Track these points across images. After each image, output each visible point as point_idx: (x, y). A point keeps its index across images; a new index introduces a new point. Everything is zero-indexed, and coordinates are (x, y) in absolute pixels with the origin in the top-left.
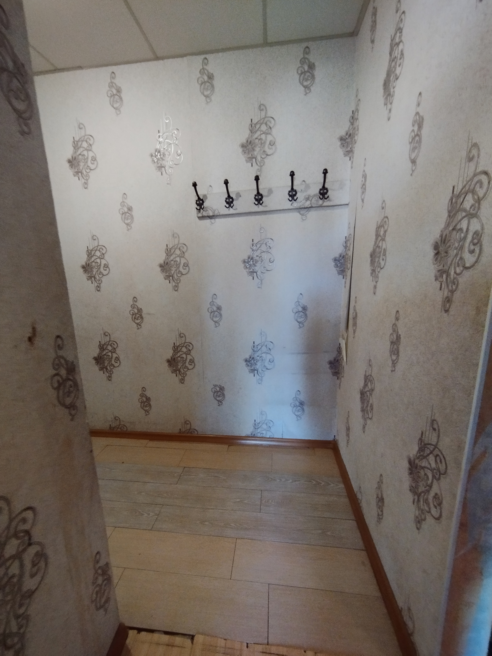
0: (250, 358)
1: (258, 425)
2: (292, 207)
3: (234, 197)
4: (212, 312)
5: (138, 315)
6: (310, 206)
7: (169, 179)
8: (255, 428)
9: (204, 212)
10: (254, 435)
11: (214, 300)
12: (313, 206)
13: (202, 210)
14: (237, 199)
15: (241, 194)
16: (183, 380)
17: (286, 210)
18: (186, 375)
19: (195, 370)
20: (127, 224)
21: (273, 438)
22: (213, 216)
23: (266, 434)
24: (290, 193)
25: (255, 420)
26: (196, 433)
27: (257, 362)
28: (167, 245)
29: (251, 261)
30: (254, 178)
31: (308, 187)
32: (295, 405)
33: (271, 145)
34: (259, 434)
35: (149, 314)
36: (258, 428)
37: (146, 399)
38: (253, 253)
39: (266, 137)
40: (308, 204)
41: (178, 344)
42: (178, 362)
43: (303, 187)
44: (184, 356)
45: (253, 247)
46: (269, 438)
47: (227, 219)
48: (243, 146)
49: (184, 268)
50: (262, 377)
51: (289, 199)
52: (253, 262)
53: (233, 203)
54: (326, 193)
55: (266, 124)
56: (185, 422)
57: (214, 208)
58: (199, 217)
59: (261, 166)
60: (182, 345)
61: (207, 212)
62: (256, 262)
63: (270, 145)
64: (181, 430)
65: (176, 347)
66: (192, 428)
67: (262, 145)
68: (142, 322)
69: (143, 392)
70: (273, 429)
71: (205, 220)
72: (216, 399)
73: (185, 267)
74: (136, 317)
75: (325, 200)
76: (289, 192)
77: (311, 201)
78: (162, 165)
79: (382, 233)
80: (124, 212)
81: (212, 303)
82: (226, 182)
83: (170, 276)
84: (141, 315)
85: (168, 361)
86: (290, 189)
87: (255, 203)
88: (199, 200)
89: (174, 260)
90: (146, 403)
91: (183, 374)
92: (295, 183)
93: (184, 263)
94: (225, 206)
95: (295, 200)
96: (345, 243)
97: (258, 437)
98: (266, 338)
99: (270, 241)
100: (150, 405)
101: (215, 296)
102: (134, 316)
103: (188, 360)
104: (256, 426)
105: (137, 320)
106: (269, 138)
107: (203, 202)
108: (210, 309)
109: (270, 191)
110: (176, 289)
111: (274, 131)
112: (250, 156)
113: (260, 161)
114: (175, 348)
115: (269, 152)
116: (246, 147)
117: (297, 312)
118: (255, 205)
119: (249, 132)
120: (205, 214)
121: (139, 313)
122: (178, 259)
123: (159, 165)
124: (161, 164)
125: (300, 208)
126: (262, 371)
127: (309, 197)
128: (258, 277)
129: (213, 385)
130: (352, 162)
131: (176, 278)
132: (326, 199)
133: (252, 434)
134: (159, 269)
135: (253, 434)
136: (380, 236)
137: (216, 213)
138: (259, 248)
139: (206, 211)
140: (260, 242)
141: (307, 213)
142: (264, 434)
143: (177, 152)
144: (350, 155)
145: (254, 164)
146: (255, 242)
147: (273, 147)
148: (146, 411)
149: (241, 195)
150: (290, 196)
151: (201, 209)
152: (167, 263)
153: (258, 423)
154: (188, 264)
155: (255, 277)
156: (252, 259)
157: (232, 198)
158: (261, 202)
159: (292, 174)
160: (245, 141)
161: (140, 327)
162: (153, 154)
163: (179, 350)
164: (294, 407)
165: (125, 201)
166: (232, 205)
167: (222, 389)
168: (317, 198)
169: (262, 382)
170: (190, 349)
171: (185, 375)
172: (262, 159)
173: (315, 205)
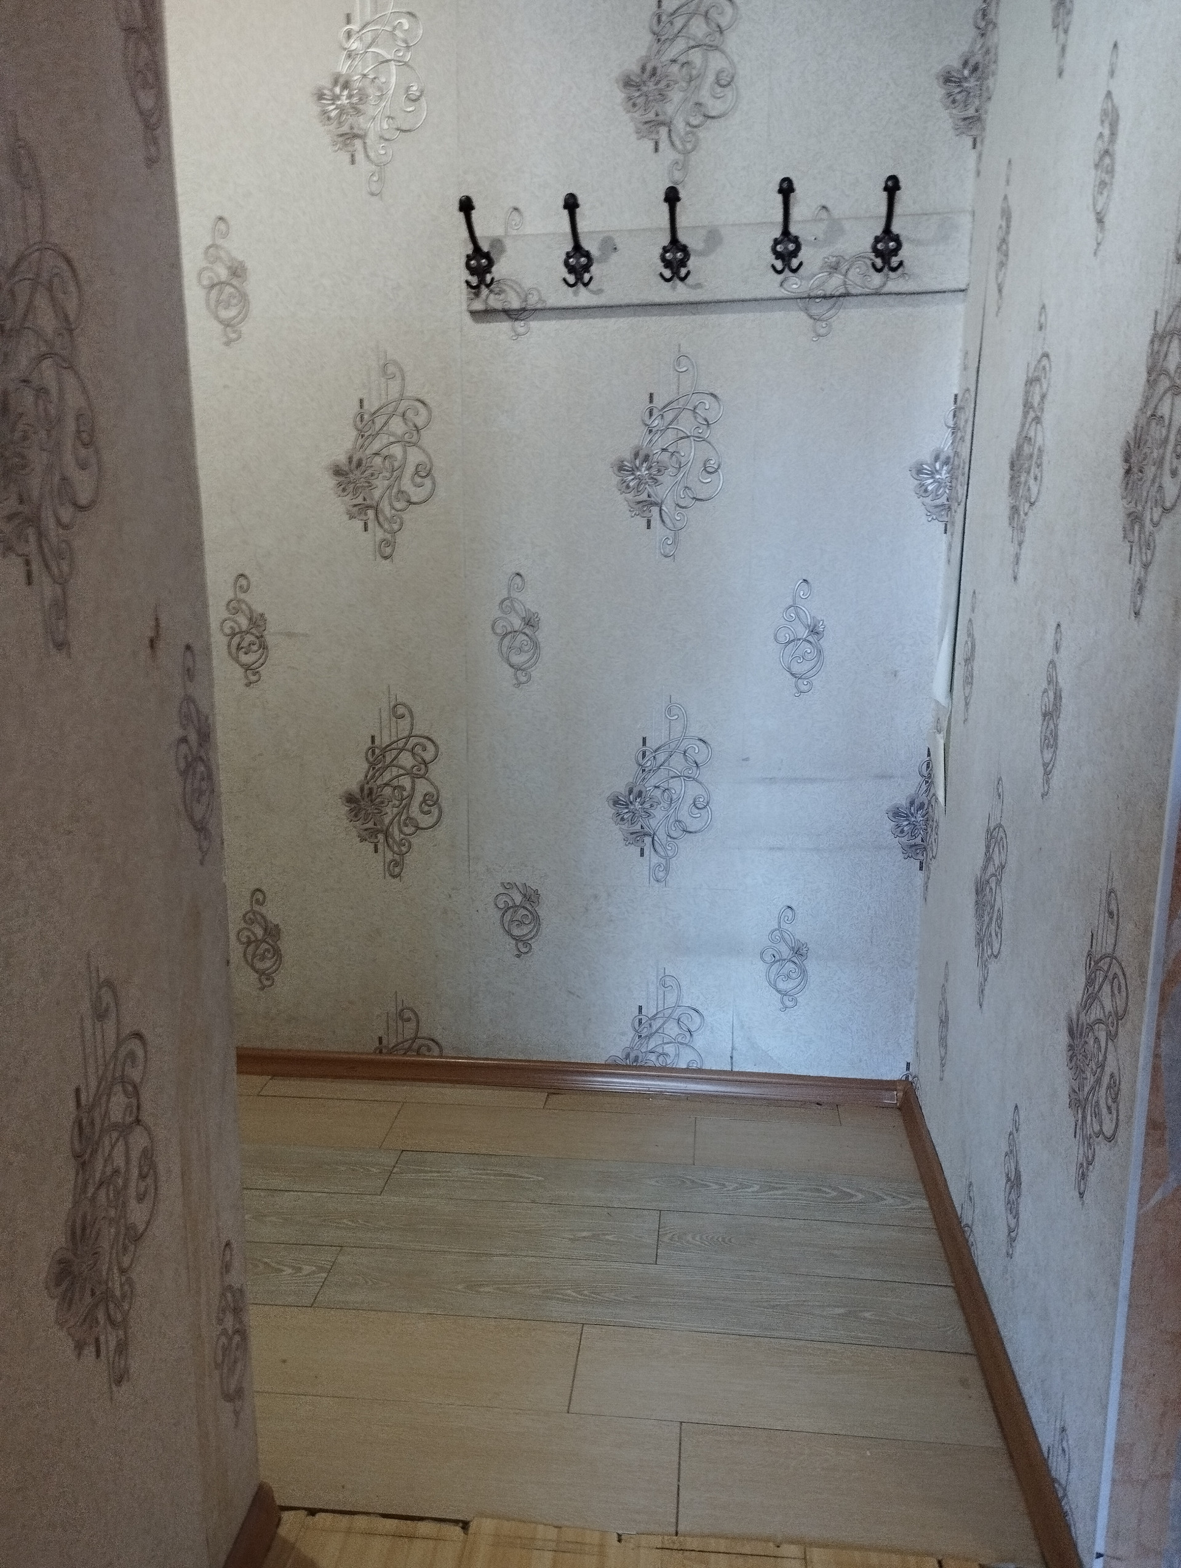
0: (631, 792)
1: (650, 1025)
2: (783, 293)
3: (594, 252)
4: (506, 634)
5: (252, 638)
6: (842, 290)
7: (375, 179)
8: (640, 1037)
9: (492, 296)
10: (636, 1059)
11: (515, 595)
12: (853, 291)
13: (485, 291)
14: (604, 258)
15: (618, 241)
16: (397, 864)
17: (762, 300)
18: (410, 847)
19: (440, 833)
20: (227, 324)
21: (700, 1071)
22: (524, 310)
23: (678, 1055)
24: (779, 248)
25: (640, 1008)
26: (436, 1051)
27: (652, 806)
28: (361, 401)
29: (645, 465)
30: (663, 197)
31: (835, 229)
32: (777, 957)
33: (721, 86)
34: (653, 1057)
35: (290, 635)
36: (649, 1037)
37: (265, 930)
38: (651, 441)
39: (706, 60)
40: (834, 284)
41: (386, 741)
42: (382, 802)
43: (819, 230)
44: (406, 782)
45: (653, 418)
46: (687, 1070)
47: (568, 322)
48: (628, 83)
49: (418, 480)
50: (667, 858)
51: (773, 267)
52: (649, 468)
53: (588, 271)
54: (895, 252)
55: (706, 15)
56: (400, 1015)
57: (528, 283)
58: (473, 313)
59: (686, 153)
60: (401, 744)
61: (502, 297)
62: (659, 471)
63: (716, 86)
64: (385, 1042)
65: (377, 751)
66: (423, 1033)
67: (693, 83)
68: (261, 661)
69: (257, 908)
70: (699, 1041)
71: (493, 321)
72: (509, 933)
73: (422, 477)
74: (245, 644)
75: (892, 274)
76: (776, 242)
77: (845, 275)
78: (355, 131)
79: (1036, 400)
80: (216, 281)
81: (507, 604)
82: (571, 201)
83: (369, 507)
84: (260, 637)
85: (350, 799)
86: (777, 233)
87: (661, 275)
88: (478, 257)
89: (385, 452)
90: (264, 946)
91: (400, 844)
92: (796, 213)
93: (418, 465)
94: (565, 280)
95: (794, 271)
96: (954, 416)
97: (651, 1068)
98: (685, 727)
99: (708, 401)
100: (277, 953)
101: (518, 579)
102: (236, 640)
103: (418, 798)
104: (643, 1025)
105: (246, 653)
106: (717, 62)
107: (491, 263)
108: (500, 623)
109: (714, 238)
110: (388, 550)
111: (732, 42)
112: (651, 115)
113: (682, 134)
114: (373, 753)
115: (714, 107)
116: (638, 87)
117: (789, 642)
118: (663, 281)
119: (650, 37)
120: (494, 302)
121: (253, 631)
122: (397, 450)
123: (345, 129)
124: (352, 128)
125: (810, 297)
126: (669, 839)
127: (838, 263)
128: (663, 521)
129: (502, 884)
130: (980, 156)
131: (389, 516)
132: (894, 270)
133: (628, 1056)
134: (330, 482)
135: (632, 1055)
136: (1032, 407)
137: (533, 301)
138: (672, 422)
139: (498, 294)
140: (674, 405)
141: (831, 312)
142: (667, 1055)
143: (408, 88)
144: (974, 132)
145: (664, 145)
146: (659, 402)
147: (729, 93)
148: (261, 973)
149: (619, 246)
150: (778, 255)
151: (483, 287)
152: (359, 464)
153: (650, 1019)
154: (430, 470)
155: (656, 522)
156: (646, 458)
157: (587, 255)
158: (683, 272)
159: (786, 189)
160: (635, 68)
161: (254, 678)
162: (326, 92)
163: (388, 760)
164: (775, 962)
165: (220, 242)
166: (587, 277)
167: (531, 898)
168: (864, 266)
169: (667, 874)
170: (428, 756)
171: (404, 849)
172: (688, 129)
173: (859, 290)
